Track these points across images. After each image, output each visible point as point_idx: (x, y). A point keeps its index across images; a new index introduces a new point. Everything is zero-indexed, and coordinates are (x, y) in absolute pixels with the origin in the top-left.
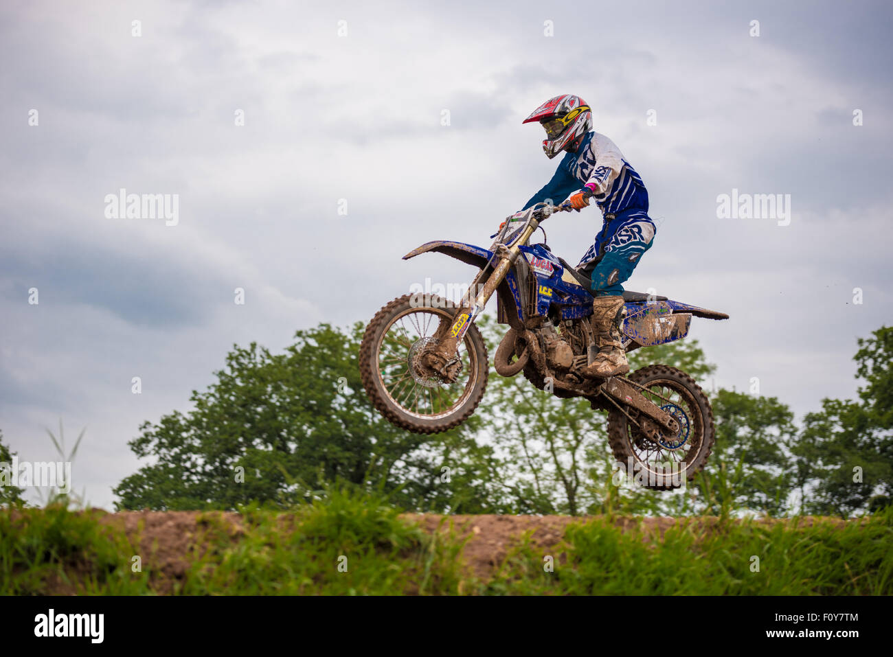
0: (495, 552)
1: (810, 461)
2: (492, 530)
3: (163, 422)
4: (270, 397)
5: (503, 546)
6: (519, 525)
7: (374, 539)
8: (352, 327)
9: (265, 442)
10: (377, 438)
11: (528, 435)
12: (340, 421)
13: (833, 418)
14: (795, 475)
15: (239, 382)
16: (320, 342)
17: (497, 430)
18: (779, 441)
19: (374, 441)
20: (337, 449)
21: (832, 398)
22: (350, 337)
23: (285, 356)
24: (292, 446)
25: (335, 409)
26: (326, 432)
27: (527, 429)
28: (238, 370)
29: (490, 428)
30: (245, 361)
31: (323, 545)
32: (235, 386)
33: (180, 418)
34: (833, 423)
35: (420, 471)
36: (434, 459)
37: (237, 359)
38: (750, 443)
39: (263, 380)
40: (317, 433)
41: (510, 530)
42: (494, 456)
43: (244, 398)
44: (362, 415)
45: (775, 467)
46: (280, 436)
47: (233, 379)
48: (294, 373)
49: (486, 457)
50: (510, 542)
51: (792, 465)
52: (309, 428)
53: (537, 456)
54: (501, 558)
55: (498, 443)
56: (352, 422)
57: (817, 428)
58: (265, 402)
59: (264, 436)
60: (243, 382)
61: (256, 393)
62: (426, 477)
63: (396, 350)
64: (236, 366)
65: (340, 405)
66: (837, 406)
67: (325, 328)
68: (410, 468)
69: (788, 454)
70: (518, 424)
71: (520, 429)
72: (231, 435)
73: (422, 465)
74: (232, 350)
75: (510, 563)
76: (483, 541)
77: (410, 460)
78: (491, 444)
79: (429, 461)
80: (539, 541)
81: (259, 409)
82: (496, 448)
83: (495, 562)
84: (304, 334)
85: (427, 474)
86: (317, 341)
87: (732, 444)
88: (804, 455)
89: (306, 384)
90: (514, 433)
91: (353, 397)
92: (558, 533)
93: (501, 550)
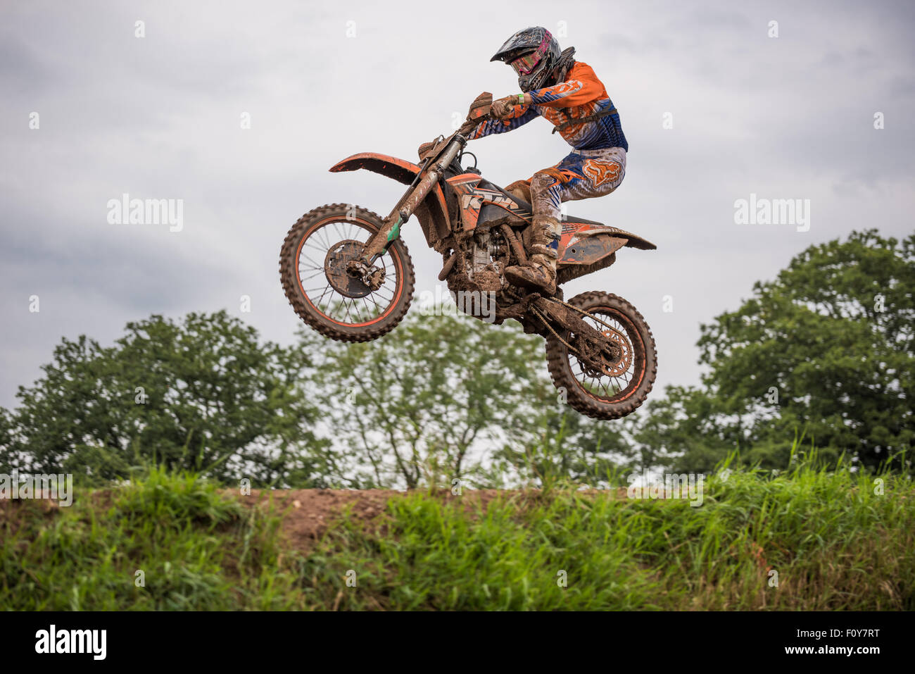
0: (316, 525)
1: (653, 448)
2: (313, 504)
4: (101, 392)
5: (324, 519)
6: (340, 499)
7: (191, 513)
8: (184, 318)
9: (96, 438)
10: (212, 432)
11: (367, 427)
12: (173, 415)
13: (676, 405)
14: (639, 463)
15: (68, 377)
16: (152, 335)
17: (335, 421)
18: (622, 429)
19: (209, 435)
20: (170, 444)
21: (675, 384)
22: (183, 329)
23: (115, 349)
24: (124, 442)
25: (168, 403)
26: (159, 426)
27: (366, 420)
28: (67, 364)
29: (328, 420)
30: (74, 355)
31: (140, 519)
32: (64, 380)
33: (6, 415)
34: (676, 410)
35: (257, 465)
36: (271, 452)
37: (65, 353)
38: (593, 431)
39: (93, 374)
40: (150, 428)
41: (331, 504)
42: (333, 449)
43: (73, 393)
44: (196, 409)
45: (618, 455)
46: (111, 431)
47: (61, 374)
48: (125, 367)
49: (325, 449)
50: (330, 515)
51: (635, 453)
52: (141, 422)
53: (377, 447)
54: (322, 531)
55: (336, 434)
56: (186, 416)
57: (660, 415)
58: (96, 397)
59: (95, 432)
60: (71, 376)
61: (85, 387)
62: (263, 471)
63: (231, 341)
64: (65, 360)
65: (173, 399)
66: (680, 393)
67: (156, 320)
68: (247, 462)
69: (631, 442)
70: (357, 416)
71: (359, 421)
72: (61, 431)
73: (259, 459)
74: (60, 343)
75: (331, 536)
76: (304, 514)
77: (247, 453)
78: (329, 436)
79: (267, 454)
80: (360, 514)
81: (90, 405)
82: (335, 440)
83: (316, 536)
84: (135, 327)
85: (264, 468)
86: (149, 333)
87: (576, 432)
88: (647, 442)
89: (138, 378)
90: (353, 424)
91: (186, 390)
92: (379, 506)
93: (322, 523)
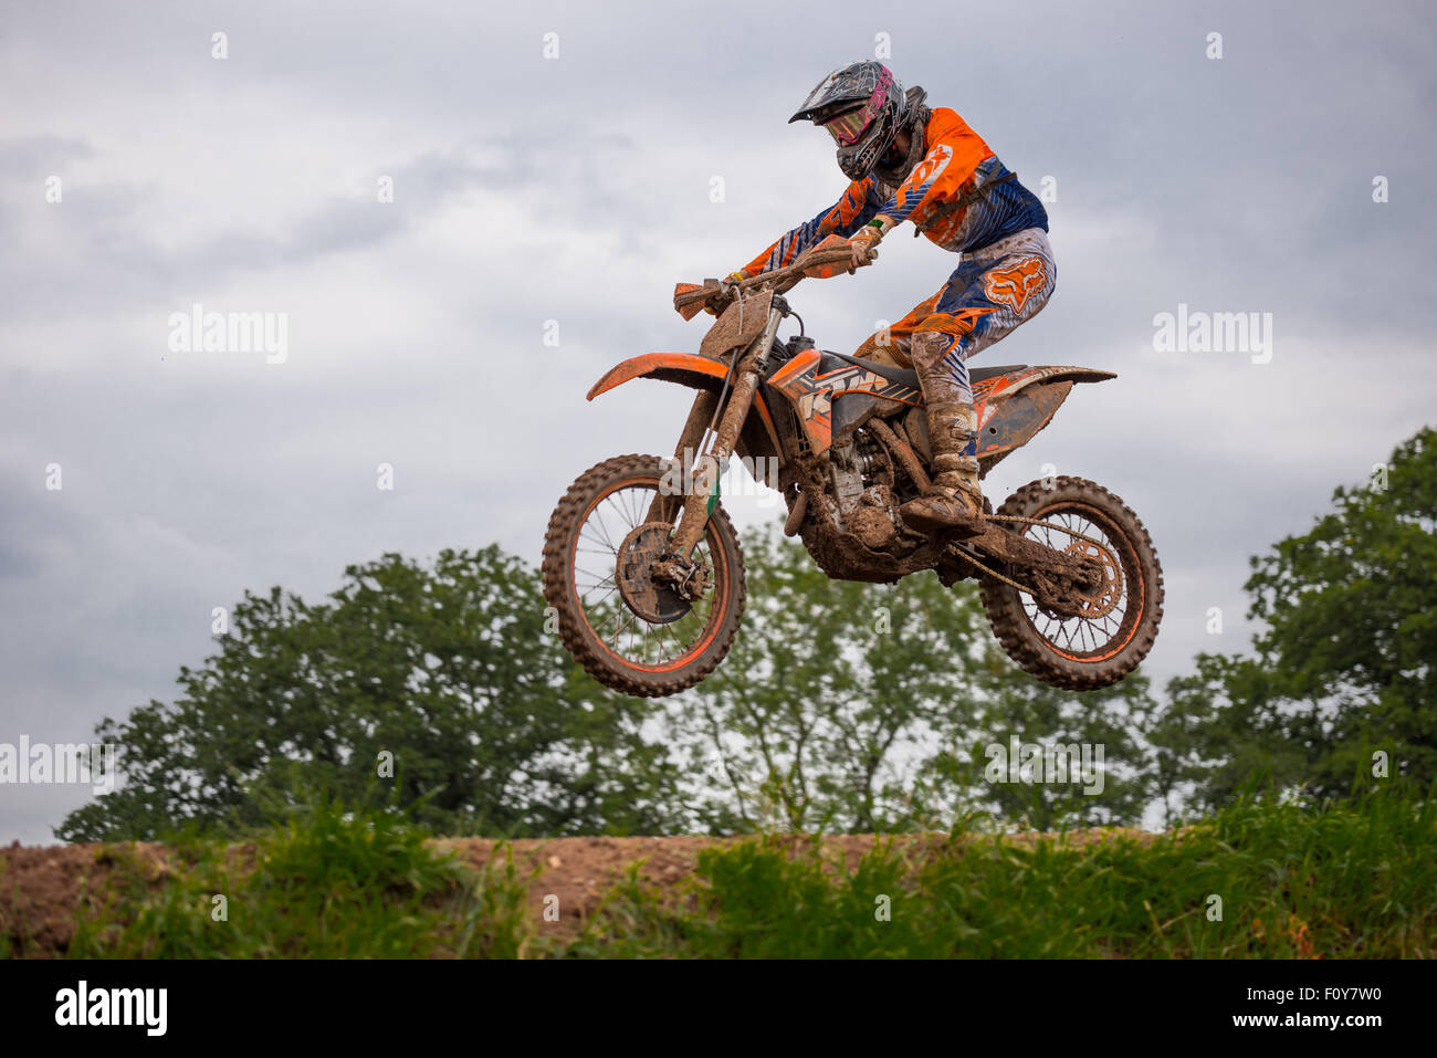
0: (584, 896)
1: (1178, 753)
2: (581, 862)
3: (134, 719)
4: (307, 674)
5: (597, 887)
6: (624, 853)
7: (381, 878)
8: (436, 557)
9: (300, 746)
10: (481, 736)
11: (721, 726)
12: (421, 711)
13: (1213, 685)
14: (1155, 778)
15: (254, 652)
16: (384, 583)
17: (671, 719)
18: (1128, 724)
19: (475, 740)
20: (415, 754)
21: (1211, 652)
22: (432, 574)
23: (328, 607)
24: (345, 753)
25: (411, 691)
26: (396, 727)
27: (720, 715)
28: (253, 631)
29: (659, 716)
30: (263, 617)
32: (249, 658)
33: (161, 712)
34: (1213, 692)
35: (552, 787)
36: (573, 767)
37: (250, 613)
38: (1082, 728)
39: (296, 649)
40: (382, 730)
41: (608, 861)
42: (671, 760)
43: (263, 676)
44: (455, 698)
45: (1122, 765)
46: (324, 737)
47: (244, 647)
48: (344, 635)
49: (658, 761)
50: (606, 880)
51: (1150, 761)
52: (369, 722)
53: (736, 757)
54: (593, 905)
55: (674, 739)
56: (439, 711)
57: (1188, 701)
58: (299, 683)
59: (299, 737)
60: (260, 651)
61: (281, 668)
62: (562, 796)
63: (507, 592)
64: (249, 625)
65: (420, 684)
66: (1219, 666)
67: (392, 561)
68: (536, 783)
69: (1142, 743)
70: (706, 708)
71: (709, 716)
72: (245, 737)
73: (554, 777)
74: (241, 599)
75: (606, 913)
76: (564, 878)
77: (536, 769)
78: (664, 741)
79: (566, 771)
80: (656, 877)
81: (289, 695)
82: (672, 746)
83: (583, 912)
84: (359, 571)
85: (564, 791)
86: (379, 581)
87: (1056, 729)
88: (1167, 746)
89: (363, 651)
90: (700, 722)
91: (440, 670)
92: (687, 864)
93: (594, 893)
